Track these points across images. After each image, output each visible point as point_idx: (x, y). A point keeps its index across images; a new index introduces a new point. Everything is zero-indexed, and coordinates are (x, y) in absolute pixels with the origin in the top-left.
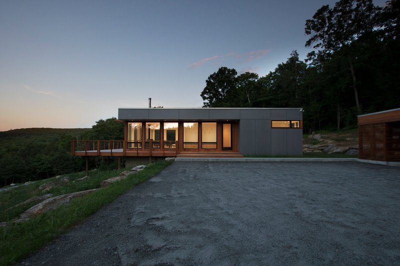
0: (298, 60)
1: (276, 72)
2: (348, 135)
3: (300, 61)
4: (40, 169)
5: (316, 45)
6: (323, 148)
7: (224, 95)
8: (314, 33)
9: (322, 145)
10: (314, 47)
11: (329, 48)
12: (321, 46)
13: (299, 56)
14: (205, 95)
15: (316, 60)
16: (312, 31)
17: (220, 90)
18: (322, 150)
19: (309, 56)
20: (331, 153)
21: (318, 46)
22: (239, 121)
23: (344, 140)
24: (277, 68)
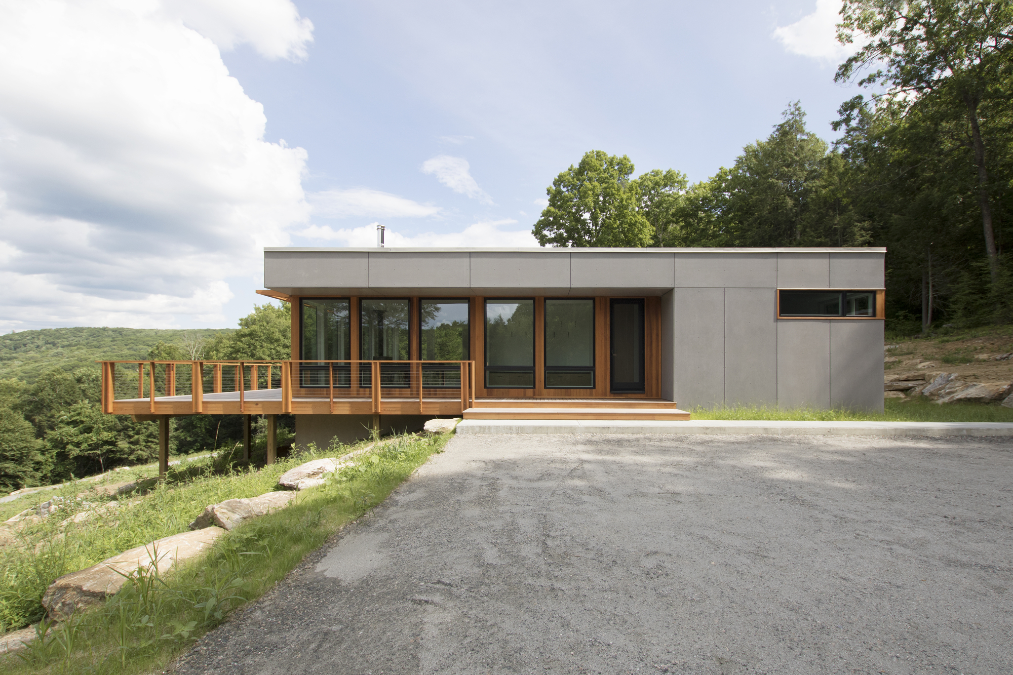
0: (802, 132)
1: (738, 167)
2: (978, 343)
3: (807, 134)
4: (78, 445)
5: (866, 77)
6: (910, 384)
7: (597, 232)
8: (861, 39)
9: (904, 377)
10: (861, 84)
11: (905, 83)
12: (882, 79)
13: (804, 119)
14: (546, 232)
15: (854, 129)
16: (857, 32)
17: (586, 216)
18: (905, 390)
19: (846, 110)
20: (946, 399)
21: (871, 79)
22: (669, 292)
23: (969, 361)
24: (741, 158)
